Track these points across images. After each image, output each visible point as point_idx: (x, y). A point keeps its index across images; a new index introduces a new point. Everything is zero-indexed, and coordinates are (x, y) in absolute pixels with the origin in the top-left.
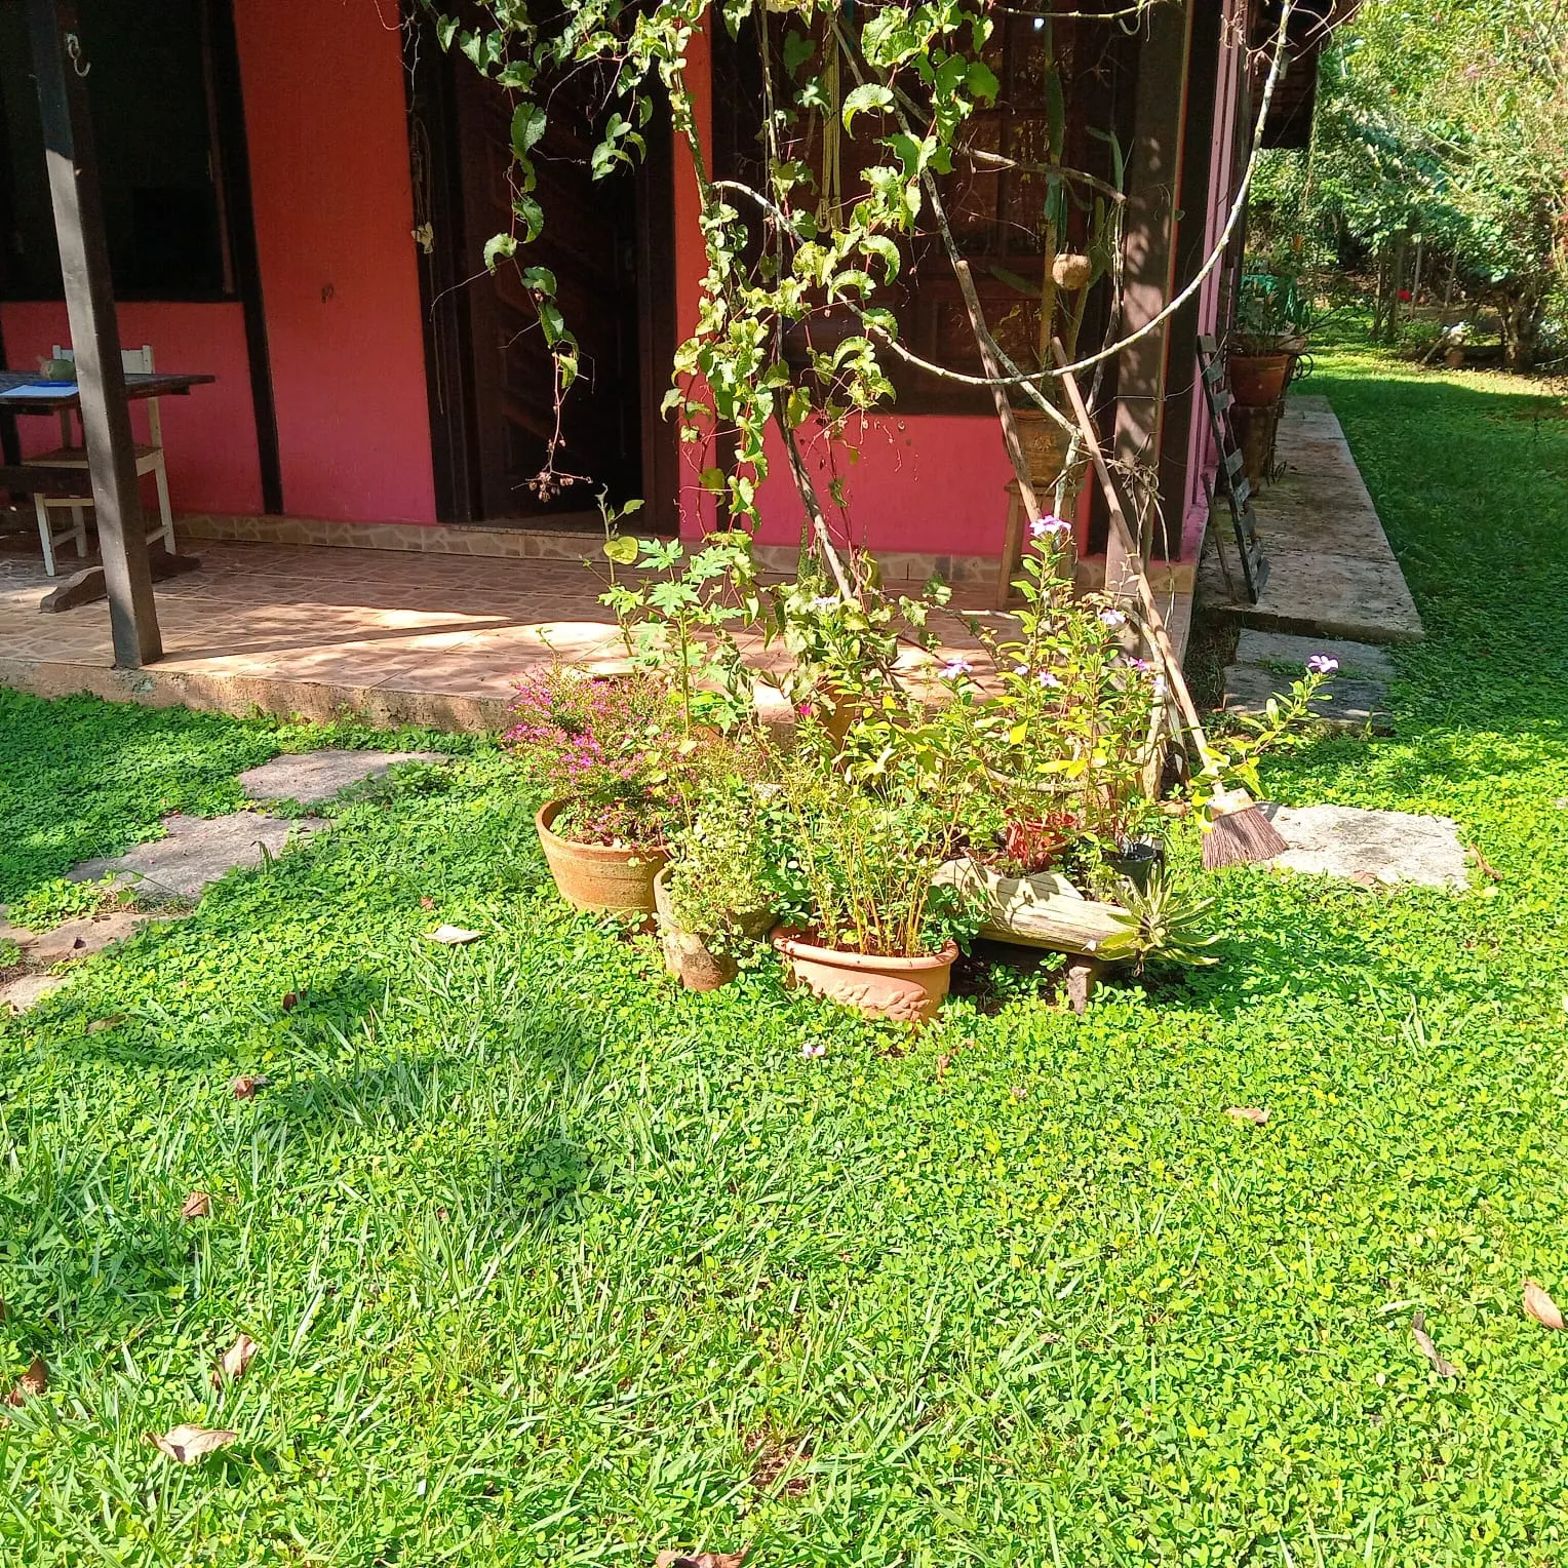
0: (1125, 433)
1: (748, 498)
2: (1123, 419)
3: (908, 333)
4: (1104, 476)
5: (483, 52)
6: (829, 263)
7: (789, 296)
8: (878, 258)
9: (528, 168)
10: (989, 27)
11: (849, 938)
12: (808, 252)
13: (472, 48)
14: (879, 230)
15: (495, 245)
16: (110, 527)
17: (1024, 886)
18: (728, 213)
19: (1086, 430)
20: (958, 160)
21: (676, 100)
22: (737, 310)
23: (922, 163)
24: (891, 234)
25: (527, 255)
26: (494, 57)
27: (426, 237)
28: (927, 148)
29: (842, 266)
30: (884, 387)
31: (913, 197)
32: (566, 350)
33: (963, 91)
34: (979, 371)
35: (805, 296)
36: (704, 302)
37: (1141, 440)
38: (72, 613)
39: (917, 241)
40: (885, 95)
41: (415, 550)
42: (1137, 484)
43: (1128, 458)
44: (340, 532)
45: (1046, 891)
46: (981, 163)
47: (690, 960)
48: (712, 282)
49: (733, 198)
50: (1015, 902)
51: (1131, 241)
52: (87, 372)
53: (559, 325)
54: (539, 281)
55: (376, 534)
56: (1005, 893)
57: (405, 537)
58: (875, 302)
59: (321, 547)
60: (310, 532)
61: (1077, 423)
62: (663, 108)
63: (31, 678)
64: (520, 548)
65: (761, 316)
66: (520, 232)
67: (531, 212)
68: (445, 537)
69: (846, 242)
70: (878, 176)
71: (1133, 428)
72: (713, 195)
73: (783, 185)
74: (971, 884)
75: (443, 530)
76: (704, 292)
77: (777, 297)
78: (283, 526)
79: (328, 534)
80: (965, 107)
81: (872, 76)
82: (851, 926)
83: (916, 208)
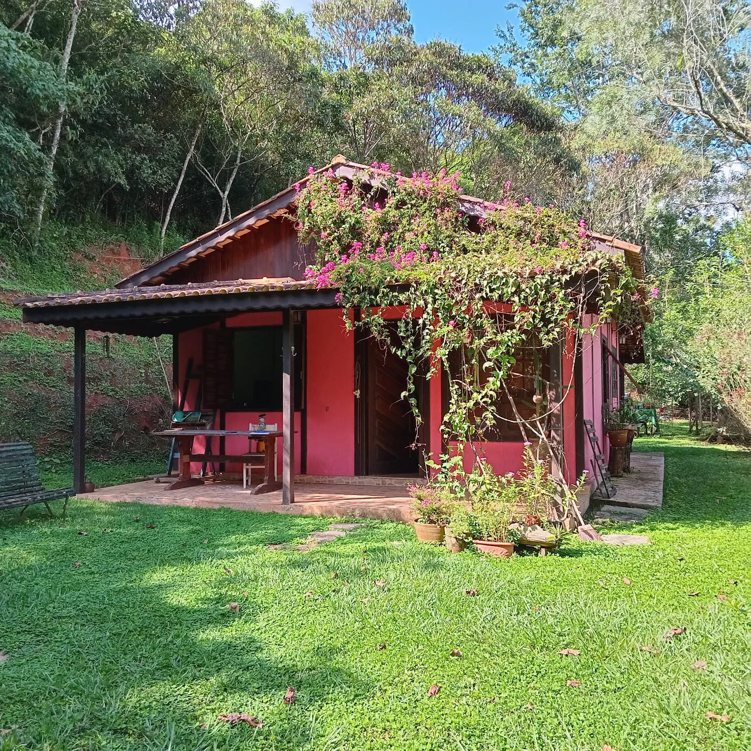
0: (554, 437)
1: (462, 448)
2: (553, 433)
3: (499, 411)
4: (549, 447)
5: (401, 354)
6: (480, 397)
7: (471, 404)
8: (491, 395)
9: (412, 377)
10: (513, 350)
11: (490, 538)
12: (475, 395)
13: (399, 353)
14: (491, 390)
15: (404, 394)
16: (287, 464)
17: (530, 528)
18: (456, 387)
19: (544, 436)
20: (509, 376)
21: (445, 364)
22: (459, 407)
23: (500, 377)
24: (494, 391)
25: (410, 396)
26: (404, 355)
27: (358, 393)
28: (501, 373)
29: (483, 397)
30: (494, 422)
31: (498, 383)
32: (418, 416)
33: (509, 362)
34: (516, 420)
35: (474, 405)
36: (451, 405)
37: (558, 439)
38: (259, 495)
39: (501, 392)
40: (492, 364)
41: (347, 484)
42: (558, 449)
43: (555, 443)
44: (324, 479)
45: (534, 529)
46: (514, 375)
47: (453, 545)
48: (453, 401)
49: (457, 383)
50: (528, 532)
51: (551, 392)
52: (287, 425)
53: (417, 411)
54: (413, 401)
55: (335, 479)
56: (525, 530)
57: (344, 480)
58: (491, 404)
59: (318, 484)
60: (315, 479)
61: (541, 434)
62: (443, 365)
63: (258, 508)
64: (381, 483)
65: (465, 408)
66: (410, 391)
67: (412, 387)
68: (357, 480)
69: (484, 393)
70: (491, 379)
71: (555, 435)
72: (453, 383)
73: (468, 381)
74: (517, 529)
75: (357, 478)
76: (450, 403)
77: (468, 404)
78: (305, 478)
79: (320, 480)
80: (509, 365)
81: (490, 360)
82: (491, 536)
83: (499, 386)
